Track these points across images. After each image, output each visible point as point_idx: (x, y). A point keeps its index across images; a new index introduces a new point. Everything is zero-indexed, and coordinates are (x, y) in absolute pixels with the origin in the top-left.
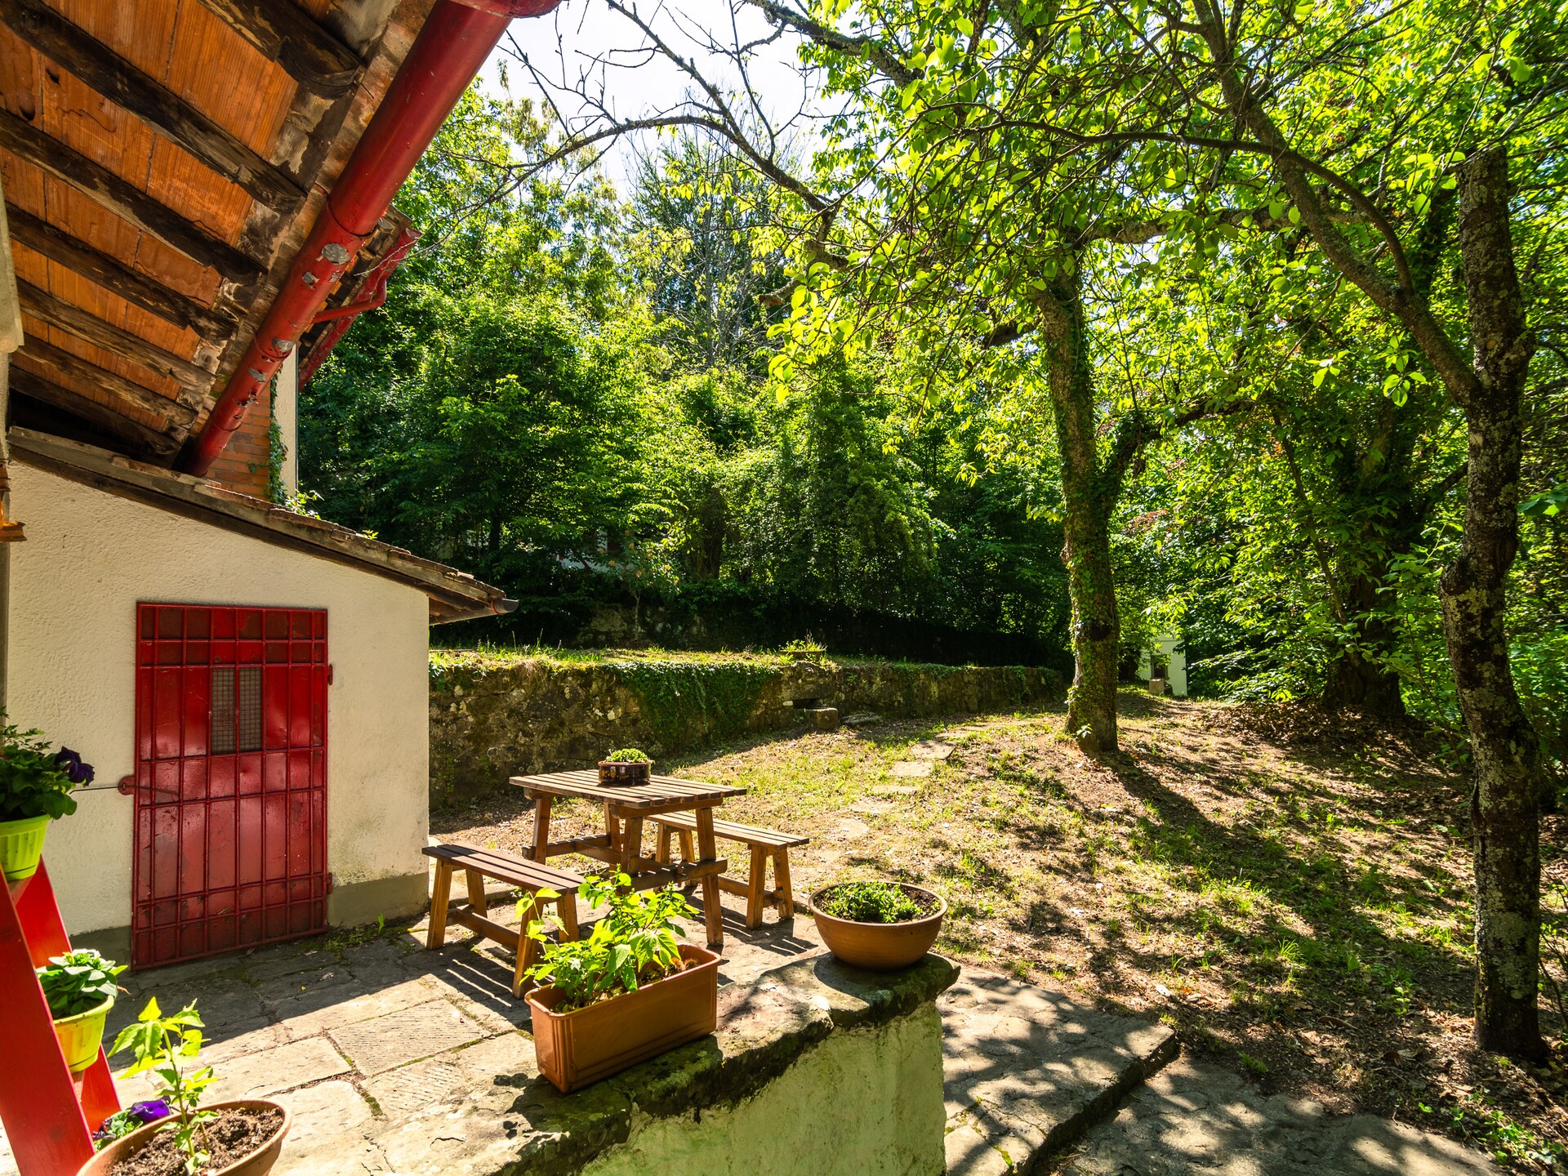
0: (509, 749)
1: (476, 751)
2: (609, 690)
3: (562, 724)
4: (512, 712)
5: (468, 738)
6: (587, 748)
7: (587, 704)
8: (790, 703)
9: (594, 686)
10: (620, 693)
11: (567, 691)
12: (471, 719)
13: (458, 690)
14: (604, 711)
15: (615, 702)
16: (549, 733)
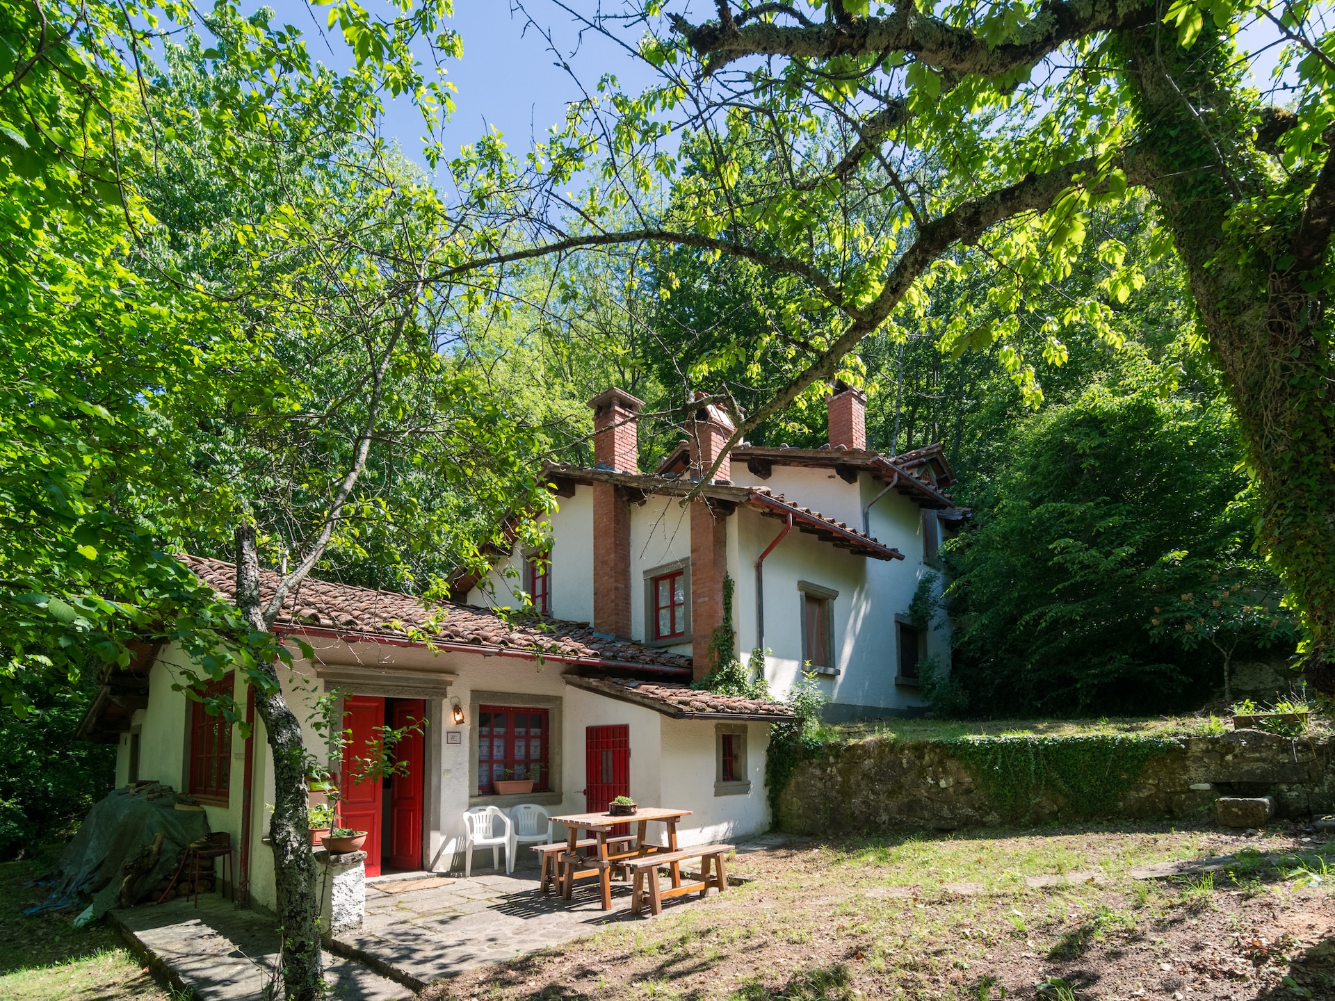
0: (864, 802)
1: (843, 801)
2: (941, 763)
3: (901, 787)
4: (866, 776)
5: (838, 792)
6: (922, 809)
7: (922, 773)
8: (1206, 786)
9: (927, 758)
10: (952, 765)
11: (904, 761)
12: (839, 779)
13: (831, 759)
14: (937, 780)
15: (946, 773)
16: (891, 794)
